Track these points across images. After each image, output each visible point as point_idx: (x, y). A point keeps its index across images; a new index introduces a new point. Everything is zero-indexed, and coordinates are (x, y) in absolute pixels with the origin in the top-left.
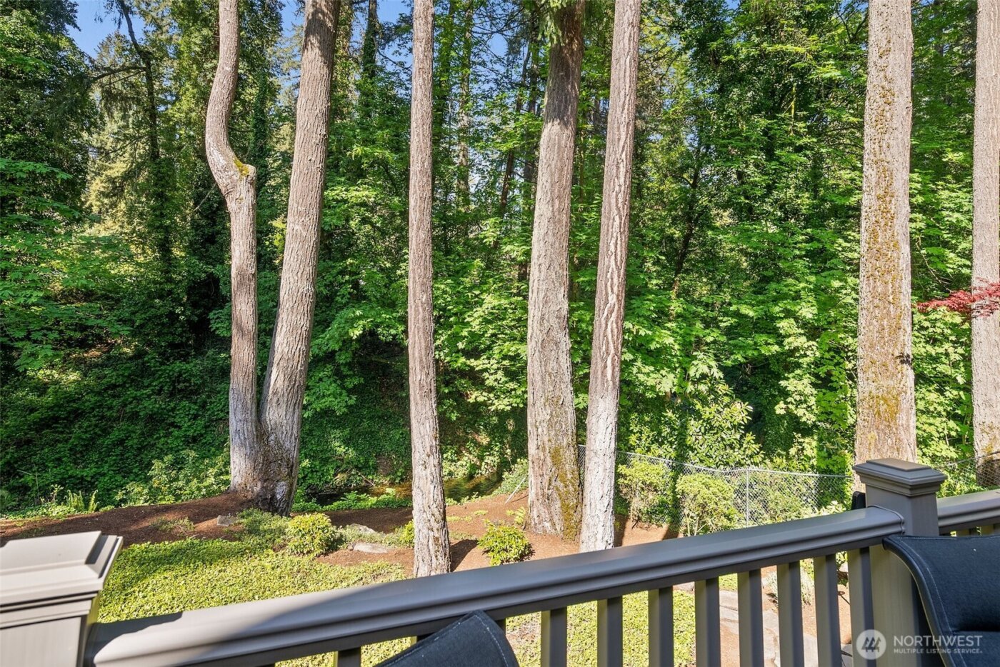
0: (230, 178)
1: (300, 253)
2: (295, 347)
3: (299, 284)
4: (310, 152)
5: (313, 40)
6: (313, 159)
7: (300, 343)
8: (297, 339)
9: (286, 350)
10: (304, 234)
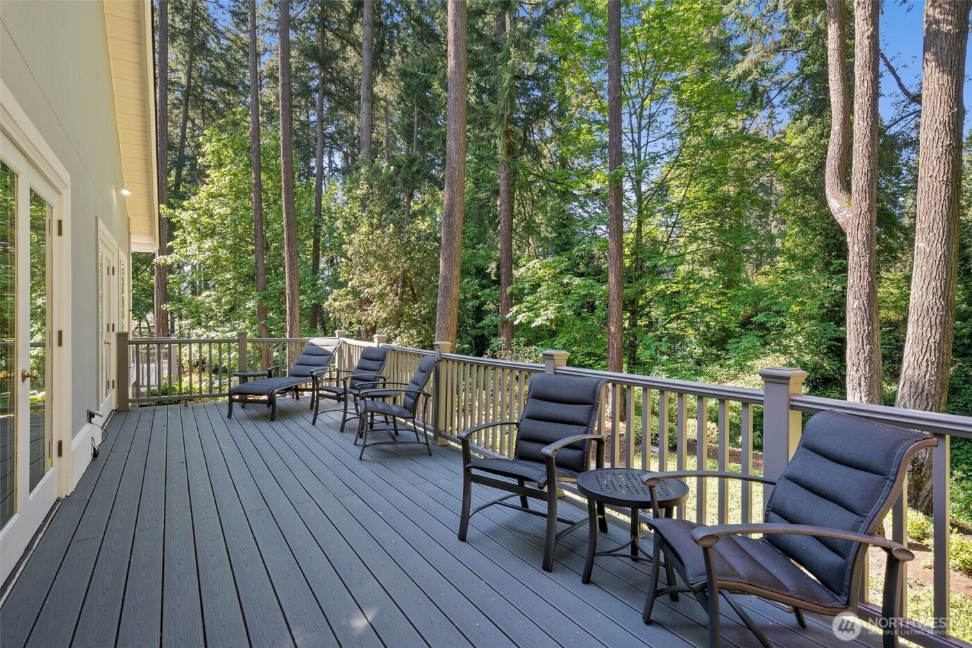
0: (844, 216)
1: (924, 269)
2: (921, 358)
3: (924, 298)
4: (931, 168)
5: (929, 56)
6: (934, 175)
7: (928, 354)
8: (924, 350)
9: (912, 360)
10: (928, 250)
